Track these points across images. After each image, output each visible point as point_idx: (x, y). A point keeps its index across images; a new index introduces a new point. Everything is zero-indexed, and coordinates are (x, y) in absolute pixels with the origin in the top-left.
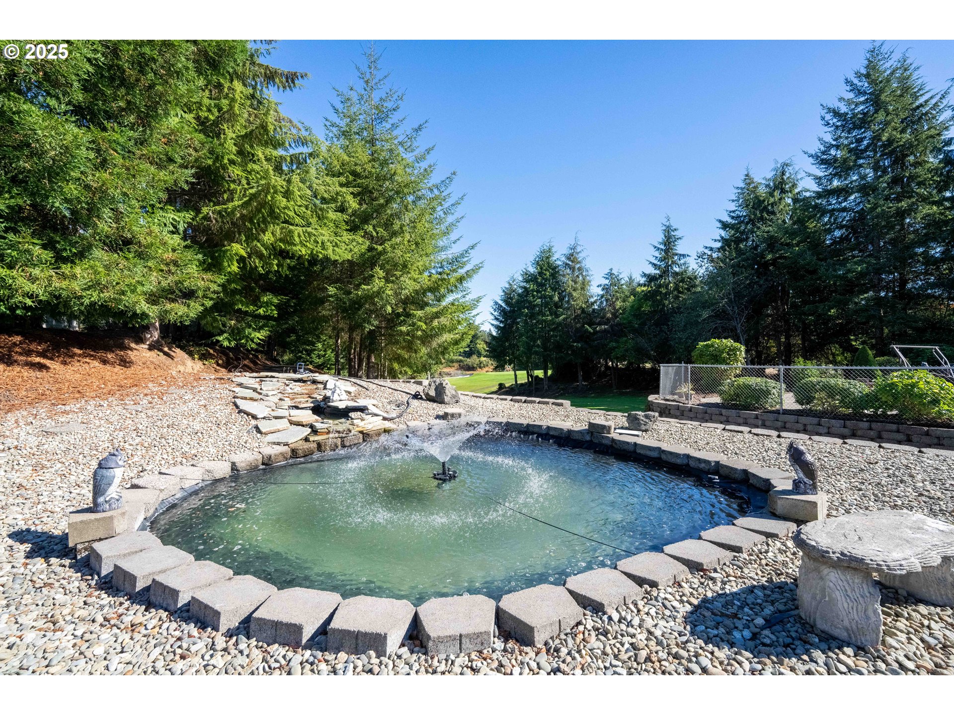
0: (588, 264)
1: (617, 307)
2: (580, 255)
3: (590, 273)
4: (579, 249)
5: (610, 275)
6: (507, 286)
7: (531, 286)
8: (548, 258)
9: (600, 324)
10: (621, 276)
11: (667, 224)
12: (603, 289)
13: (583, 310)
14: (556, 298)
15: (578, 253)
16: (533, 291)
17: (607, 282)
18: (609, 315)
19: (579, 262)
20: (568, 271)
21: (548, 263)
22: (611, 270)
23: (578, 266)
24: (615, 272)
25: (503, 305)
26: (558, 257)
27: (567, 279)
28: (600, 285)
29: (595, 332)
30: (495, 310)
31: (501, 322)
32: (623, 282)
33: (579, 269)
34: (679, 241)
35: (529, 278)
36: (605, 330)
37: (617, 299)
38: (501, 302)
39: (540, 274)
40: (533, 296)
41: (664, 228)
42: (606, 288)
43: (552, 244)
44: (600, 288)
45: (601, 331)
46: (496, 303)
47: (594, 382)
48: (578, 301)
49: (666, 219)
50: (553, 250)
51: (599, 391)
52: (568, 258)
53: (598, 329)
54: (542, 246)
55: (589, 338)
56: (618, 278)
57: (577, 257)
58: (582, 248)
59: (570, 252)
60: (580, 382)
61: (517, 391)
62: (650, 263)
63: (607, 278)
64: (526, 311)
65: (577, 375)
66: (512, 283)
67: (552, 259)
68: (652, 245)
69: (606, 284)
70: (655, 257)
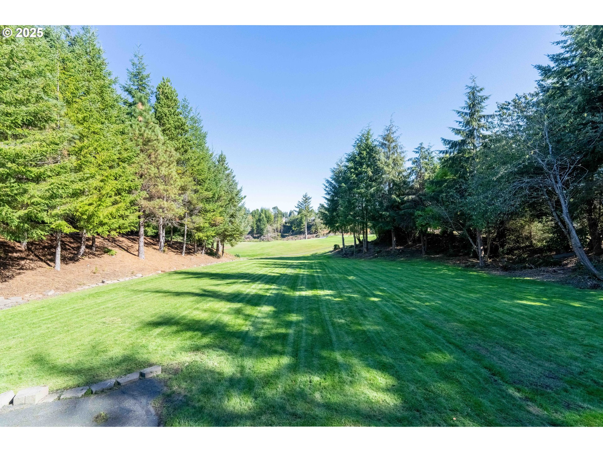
0: (401, 142)
1: (426, 178)
2: (395, 135)
3: (404, 150)
4: (394, 129)
5: (420, 149)
6: (336, 167)
7: (350, 164)
8: (367, 140)
9: (408, 194)
10: (432, 150)
11: (473, 85)
12: (413, 163)
13: (395, 184)
14: (371, 173)
15: (393, 133)
16: (351, 168)
17: (417, 155)
18: (417, 186)
19: (394, 141)
20: (384, 150)
21: (367, 145)
22: (421, 144)
23: (393, 144)
24: (425, 146)
25: (333, 182)
26: (376, 138)
27: (381, 157)
28: (411, 159)
29: (403, 202)
30: (327, 187)
31: (331, 196)
32: (433, 155)
33: (394, 147)
34: (486, 101)
35: (351, 159)
36: (413, 200)
37: (426, 170)
38: (330, 180)
39: (360, 153)
40: (351, 173)
41: (469, 90)
42: (416, 162)
43: (370, 128)
44: (411, 162)
45: (408, 201)
47: (409, 246)
48: (390, 174)
49: (471, 81)
50: (371, 133)
51: (409, 255)
52: (384, 139)
53: (405, 199)
54: (362, 131)
55: (398, 207)
56: (428, 151)
57: (392, 136)
58: (397, 128)
59: (386, 133)
60: (393, 246)
61: (344, 252)
62: (454, 129)
63: (417, 152)
64: (344, 185)
65: (391, 240)
66: (339, 163)
67: (370, 141)
68: (455, 110)
69: (416, 158)
70: (458, 123)
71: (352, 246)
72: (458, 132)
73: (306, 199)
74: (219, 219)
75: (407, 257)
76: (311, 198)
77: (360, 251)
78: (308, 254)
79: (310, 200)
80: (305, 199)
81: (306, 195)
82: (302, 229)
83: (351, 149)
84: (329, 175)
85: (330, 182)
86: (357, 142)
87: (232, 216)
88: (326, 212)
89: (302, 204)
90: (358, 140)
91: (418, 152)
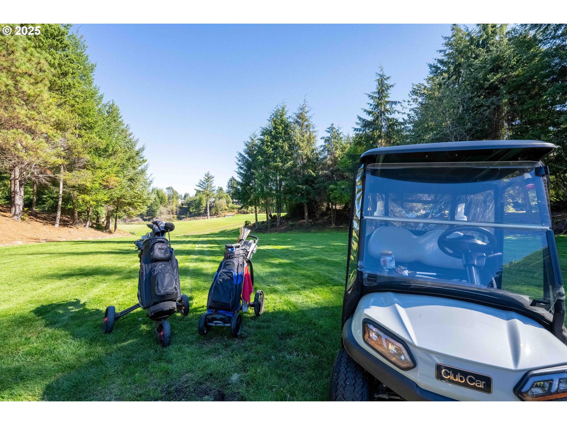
0: (313, 121)
1: (337, 156)
2: (308, 114)
3: (316, 129)
4: (307, 109)
5: (331, 129)
6: (249, 140)
7: (266, 138)
8: (281, 116)
9: (322, 169)
10: (340, 131)
11: (381, 73)
12: (326, 141)
13: (309, 160)
14: (286, 148)
15: (306, 112)
16: (267, 141)
17: (329, 135)
18: (330, 162)
19: (306, 120)
20: (298, 128)
21: (282, 121)
22: (332, 125)
23: (306, 123)
24: (335, 127)
25: (246, 156)
26: (290, 116)
27: (296, 133)
28: (323, 138)
29: (318, 176)
30: (239, 161)
31: (245, 170)
32: (341, 136)
33: (307, 126)
34: (391, 88)
35: (266, 133)
36: (326, 175)
37: (337, 149)
38: (243, 153)
39: (275, 128)
40: (267, 146)
41: (378, 77)
42: (327, 140)
43: (285, 104)
44: (323, 140)
45: (322, 176)
46: (241, 155)
47: (317, 220)
48: (305, 151)
49: (380, 69)
50: (286, 110)
51: (321, 227)
52: (298, 117)
53: (320, 173)
54: (277, 106)
55: (312, 182)
56: (338, 132)
57: (306, 115)
58: (309, 108)
59: (300, 112)
60: (306, 219)
61: (257, 227)
62: (365, 110)
63: (328, 132)
64: (261, 158)
65: (304, 214)
66: (253, 137)
67: (285, 117)
68: (366, 94)
69: (328, 137)
70: (369, 105)
71: (263, 222)
72: (369, 113)
73: (209, 178)
74: (113, 180)
75: (319, 228)
76: (213, 177)
77: (273, 226)
78: (217, 231)
79: (213, 179)
80: (207, 178)
81: (208, 174)
82: (201, 210)
83: (267, 124)
84: (242, 149)
85: (243, 156)
86: (273, 117)
87: (131, 180)
88: (239, 187)
89: (204, 183)
90: (273, 115)
91: (330, 132)
